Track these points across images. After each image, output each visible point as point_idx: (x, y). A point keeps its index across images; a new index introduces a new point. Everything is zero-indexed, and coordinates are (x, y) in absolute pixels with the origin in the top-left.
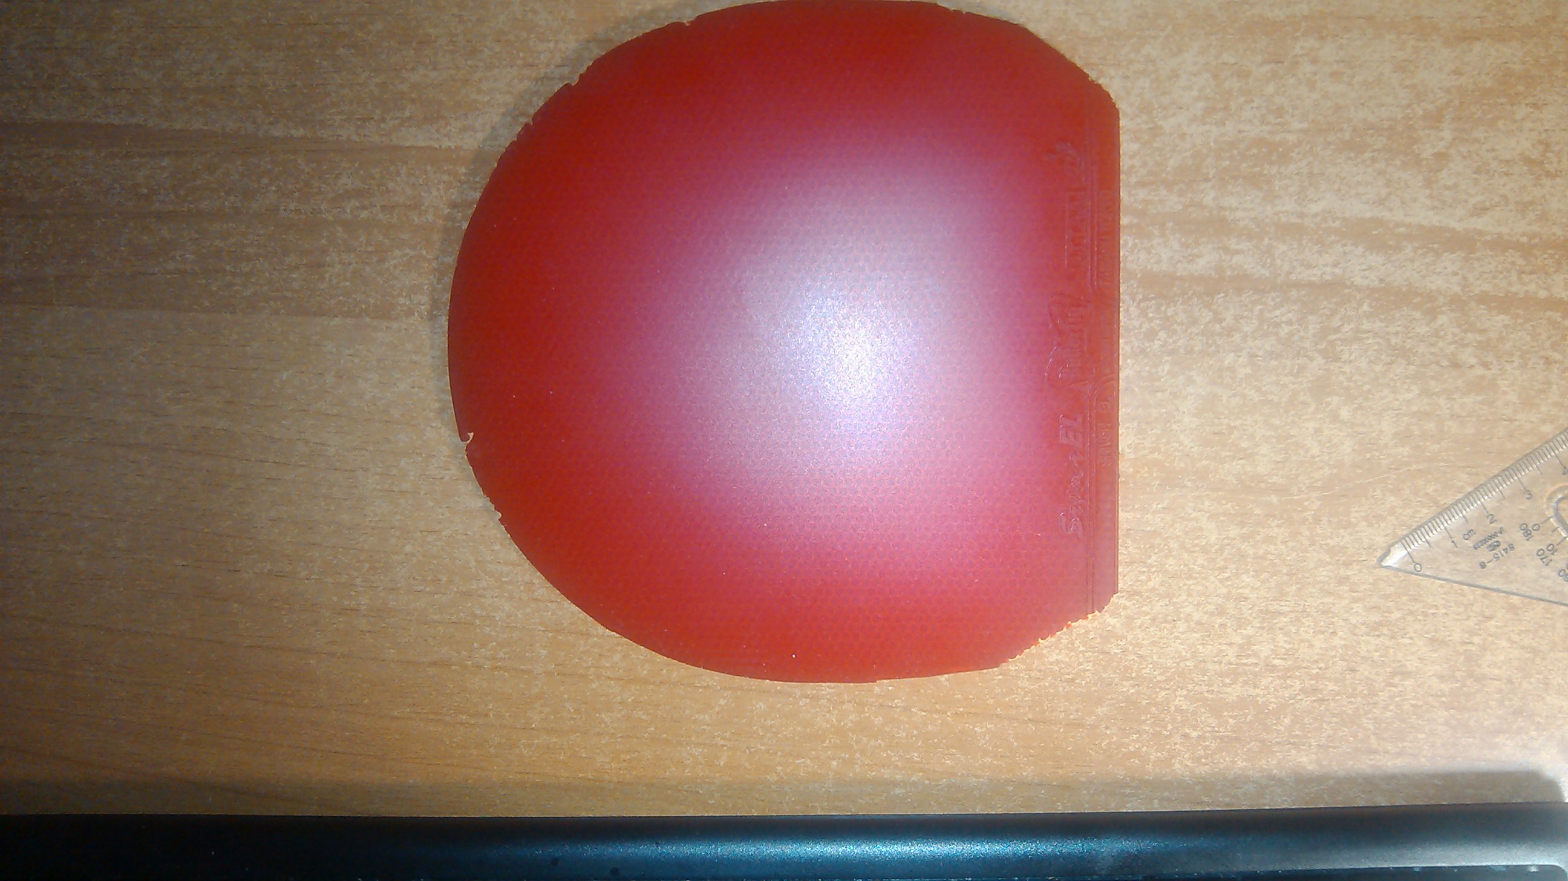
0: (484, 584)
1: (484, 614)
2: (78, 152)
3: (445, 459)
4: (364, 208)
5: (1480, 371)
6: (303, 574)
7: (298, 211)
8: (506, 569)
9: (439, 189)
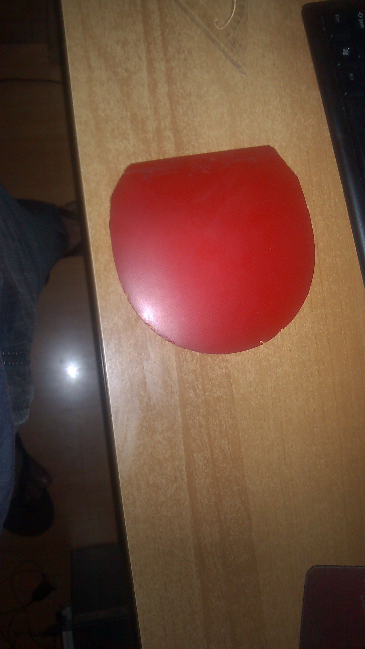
0: (302, 332)
1: (311, 330)
2: (197, 487)
3: (268, 350)
4: (198, 387)
5: (186, 53)
6: (311, 388)
7: (203, 409)
8: (297, 326)
9: (189, 365)
